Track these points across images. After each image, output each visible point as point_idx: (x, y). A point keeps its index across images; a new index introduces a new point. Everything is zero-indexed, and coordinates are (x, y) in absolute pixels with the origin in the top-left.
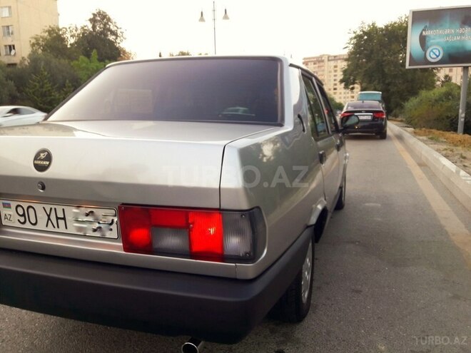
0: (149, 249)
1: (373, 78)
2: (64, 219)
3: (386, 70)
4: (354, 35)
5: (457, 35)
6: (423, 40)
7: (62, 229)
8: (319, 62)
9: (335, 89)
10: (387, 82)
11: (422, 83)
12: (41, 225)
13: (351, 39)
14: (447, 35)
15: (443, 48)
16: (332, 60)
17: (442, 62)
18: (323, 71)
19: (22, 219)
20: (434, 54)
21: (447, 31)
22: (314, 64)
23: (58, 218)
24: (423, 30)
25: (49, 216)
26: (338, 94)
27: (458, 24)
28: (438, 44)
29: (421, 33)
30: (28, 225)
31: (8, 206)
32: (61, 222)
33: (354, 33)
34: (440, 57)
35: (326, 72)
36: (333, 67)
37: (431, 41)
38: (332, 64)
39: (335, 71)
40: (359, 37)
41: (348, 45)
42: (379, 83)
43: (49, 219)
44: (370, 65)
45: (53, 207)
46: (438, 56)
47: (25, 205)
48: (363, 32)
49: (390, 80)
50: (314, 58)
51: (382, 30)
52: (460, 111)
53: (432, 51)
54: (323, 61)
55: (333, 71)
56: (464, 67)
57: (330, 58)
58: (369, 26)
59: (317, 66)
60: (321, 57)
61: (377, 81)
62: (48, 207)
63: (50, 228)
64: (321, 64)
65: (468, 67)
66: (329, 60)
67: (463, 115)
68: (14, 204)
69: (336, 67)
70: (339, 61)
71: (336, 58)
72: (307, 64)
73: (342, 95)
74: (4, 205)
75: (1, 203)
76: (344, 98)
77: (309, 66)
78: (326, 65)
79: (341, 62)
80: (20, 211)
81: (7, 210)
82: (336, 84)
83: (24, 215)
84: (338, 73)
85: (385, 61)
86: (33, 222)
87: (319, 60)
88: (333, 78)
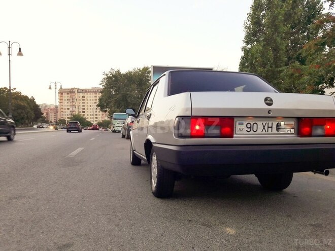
0: (310, 135)
2: (272, 127)
4: (106, 77)
7: (270, 132)
8: (71, 93)
9: (84, 112)
12: (259, 132)
13: (104, 79)
16: (80, 92)
19: (249, 130)
22: (67, 94)
23: (268, 127)
25: (264, 127)
26: (86, 115)
30: (252, 132)
31: (242, 124)
32: (270, 129)
33: (106, 75)
38: (81, 95)
39: (83, 100)
40: (109, 78)
41: (102, 82)
43: (264, 128)
44: (118, 96)
45: (267, 122)
47: (252, 123)
48: (113, 75)
50: (67, 90)
51: (124, 75)
54: (74, 92)
55: (81, 100)
57: (79, 91)
58: (116, 72)
59: (69, 95)
60: (73, 89)
62: (264, 123)
63: (264, 132)
64: (73, 94)
66: (78, 92)
68: (245, 123)
69: (83, 97)
70: (86, 93)
71: (83, 91)
72: (62, 94)
73: (89, 117)
74: (239, 124)
75: (237, 122)
76: (91, 118)
77: (64, 95)
78: (76, 95)
79: (87, 94)
80: (249, 126)
81: (241, 127)
82: (84, 109)
83: (250, 128)
84: (85, 101)
85: (128, 94)
86: (255, 130)
87: (71, 92)
88: (81, 104)
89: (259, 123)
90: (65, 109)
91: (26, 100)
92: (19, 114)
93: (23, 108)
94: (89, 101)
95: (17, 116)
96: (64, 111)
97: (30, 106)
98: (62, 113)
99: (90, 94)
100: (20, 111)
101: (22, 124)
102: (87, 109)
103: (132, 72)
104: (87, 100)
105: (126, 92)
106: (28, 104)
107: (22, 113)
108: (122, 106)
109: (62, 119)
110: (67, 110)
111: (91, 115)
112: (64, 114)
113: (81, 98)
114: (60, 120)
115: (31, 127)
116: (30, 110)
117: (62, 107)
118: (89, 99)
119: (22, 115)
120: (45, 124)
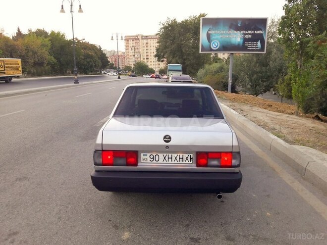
0: (206, 166)
1: (176, 55)
3: (183, 50)
4: (163, 26)
5: (227, 34)
6: (209, 36)
7: (170, 162)
9: (147, 59)
10: (184, 58)
11: (204, 59)
12: (161, 161)
13: (161, 29)
14: (222, 34)
15: (220, 42)
17: (219, 50)
18: (139, 46)
19: (152, 160)
20: (215, 45)
21: (222, 32)
22: (133, 41)
24: (209, 30)
25: (165, 158)
26: (149, 62)
27: (227, 28)
28: (217, 39)
29: (208, 32)
30: (154, 161)
31: (146, 155)
32: (170, 159)
33: (163, 25)
34: (218, 47)
35: (141, 47)
36: (145, 44)
37: (213, 37)
38: (145, 41)
39: (147, 46)
40: (165, 28)
41: (159, 32)
42: (179, 58)
44: (173, 46)
45: (167, 154)
46: (217, 47)
47: (154, 155)
48: (169, 25)
49: (185, 57)
50: (132, 37)
51: (180, 24)
52: (229, 79)
53: (213, 43)
54: (138, 39)
55: (145, 47)
56: (231, 53)
57: (143, 38)
58: (172, 21)
59: (134, 42)
60: (137, 36)
61: (178, 57)
62: (165, 155)
63: (165, 162)
64: (137, 41)
65: (233, 53)
66: (142, 39)
67: (231, 81)
68: (149, 155)
69: (147, 43)
70: (149, 40)
71: (147, 38)
72: (128, 41)
73: (152, 63)
74: (144, 155)
75: (142, 154)
76: (154, 65)
77: (129, 42)
78: (141, 42)
79: (151, 41)
80: (152, 157)
81: (145, 157)
82: (147, 56)
83: (153, 158)
84: (149, 48)
85: (183, 44)
86: (157, 160)
87: (136, 38)
88: (145, 51)
89: (161, 155)
90: (131, 56)
91: (93, 49)
92: (88, 63)
93: (91, 57)
94: (152, 48)
95: (86, 65)
96: (130, 57)
97: (97, 55)
98: (128, 59)
99: (153, 41)
100: (88, 60)
101: (91, 72)
102: (151, 56)
103: (187, 20)
104: (151, 47)
105: (181, 41)
106: (96, 53)
107: (90, 61)
108: (176, 56)
109: (128, 65)
110: (132, 57)
111: (154, 62)
112: (130, 60)
113: (145, 45)
114: (127, 67)
115: (99, 74)
116: (98, 59)
117: (128, 54)
118: (152, 45)
119: (91, 63)
120: (113, 70)
